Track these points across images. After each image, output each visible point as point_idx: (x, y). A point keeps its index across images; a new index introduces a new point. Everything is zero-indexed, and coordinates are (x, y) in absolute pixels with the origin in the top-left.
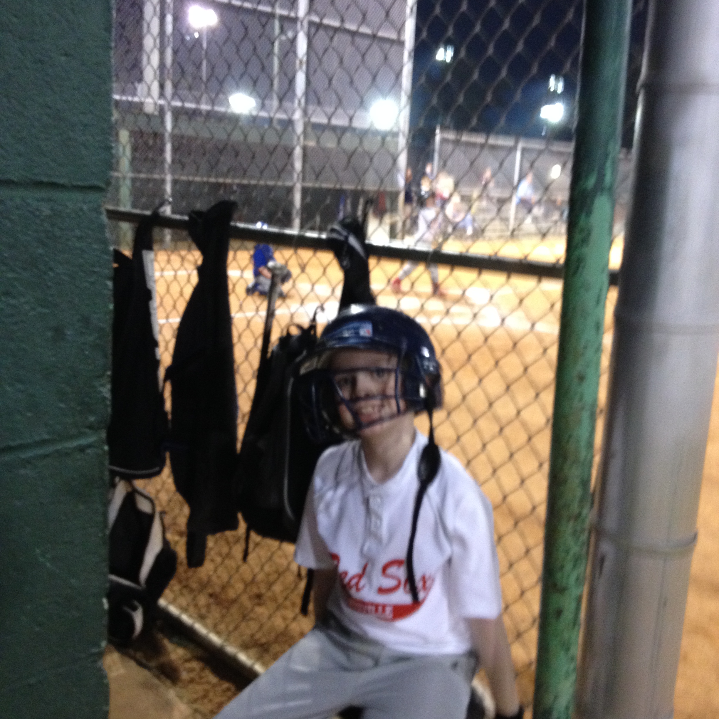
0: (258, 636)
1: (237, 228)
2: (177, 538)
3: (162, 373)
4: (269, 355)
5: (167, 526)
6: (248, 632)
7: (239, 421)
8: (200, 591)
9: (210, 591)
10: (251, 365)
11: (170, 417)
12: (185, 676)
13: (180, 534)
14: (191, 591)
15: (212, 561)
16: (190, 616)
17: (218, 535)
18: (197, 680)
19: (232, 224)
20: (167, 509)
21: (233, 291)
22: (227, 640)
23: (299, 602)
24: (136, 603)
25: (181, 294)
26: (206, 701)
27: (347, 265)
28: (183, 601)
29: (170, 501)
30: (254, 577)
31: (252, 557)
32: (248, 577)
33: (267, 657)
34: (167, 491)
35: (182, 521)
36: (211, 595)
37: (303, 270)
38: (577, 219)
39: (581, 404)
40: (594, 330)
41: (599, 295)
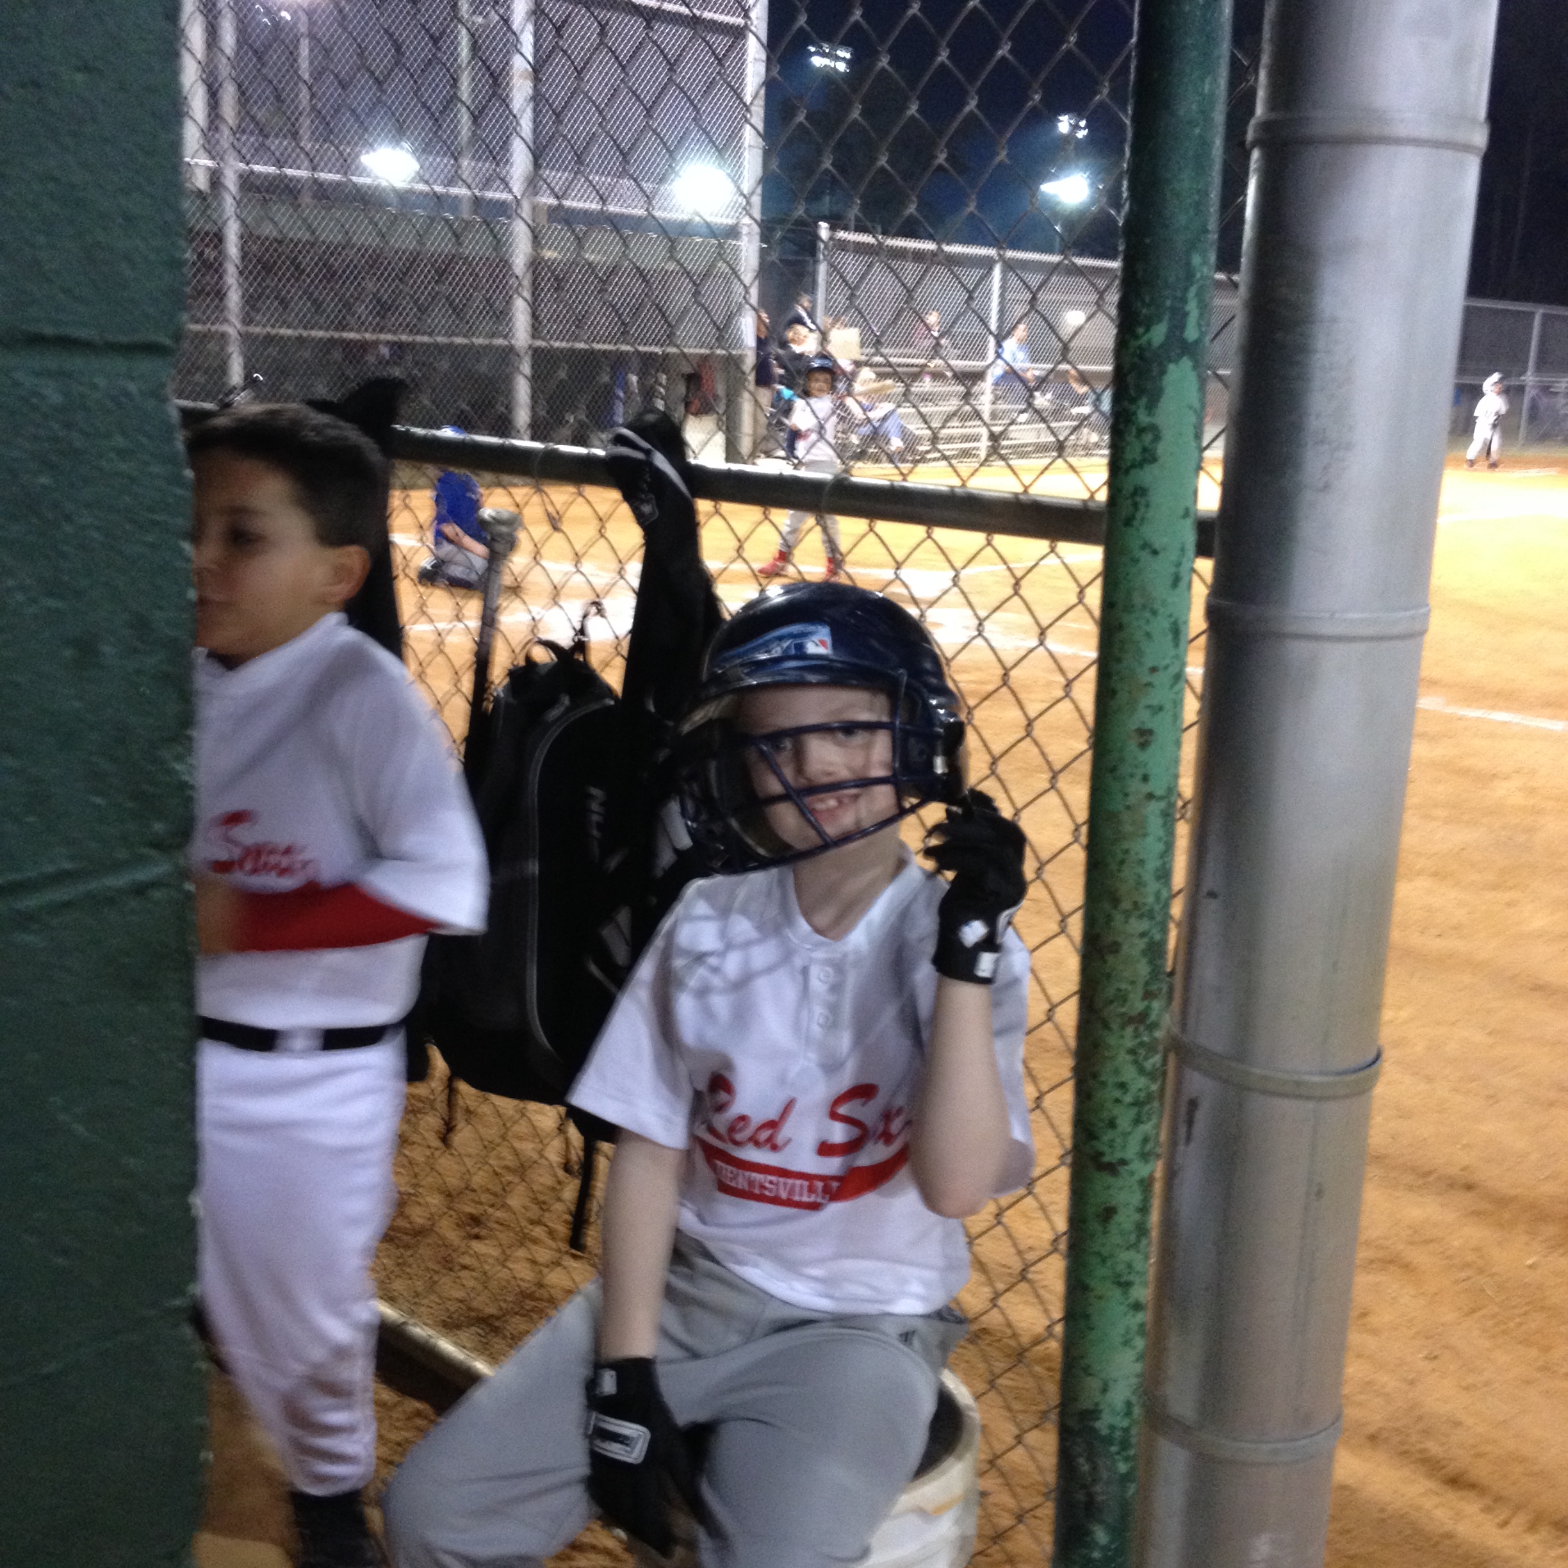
0: (477, 1303)
6: (457, 1294)
19: (399, 427)
22: (410, 1311)
27: (652, 514)
30: (467, 1178)
32: (454, 1182)
37: (555, 523)
38: (1133, 408)
39: (1146, 788)
40: (1170, 637)
41: (1179, 565)
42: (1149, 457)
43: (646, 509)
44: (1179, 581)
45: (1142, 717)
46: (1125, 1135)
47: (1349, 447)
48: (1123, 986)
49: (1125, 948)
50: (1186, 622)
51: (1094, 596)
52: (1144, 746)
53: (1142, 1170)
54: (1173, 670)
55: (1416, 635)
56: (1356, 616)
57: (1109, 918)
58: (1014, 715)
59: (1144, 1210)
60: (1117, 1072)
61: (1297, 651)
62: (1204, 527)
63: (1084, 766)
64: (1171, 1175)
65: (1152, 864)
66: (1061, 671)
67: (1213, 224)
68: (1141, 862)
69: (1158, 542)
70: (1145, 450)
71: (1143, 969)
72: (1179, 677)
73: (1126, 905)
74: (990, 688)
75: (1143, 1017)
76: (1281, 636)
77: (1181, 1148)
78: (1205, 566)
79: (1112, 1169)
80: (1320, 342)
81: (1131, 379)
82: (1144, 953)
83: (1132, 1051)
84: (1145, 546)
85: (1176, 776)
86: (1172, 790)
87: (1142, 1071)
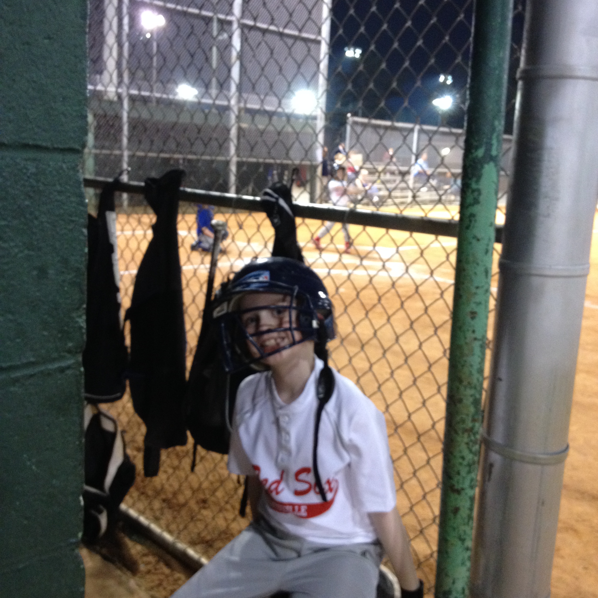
0: (203, 535)
1: (185, 192)
2: (135, 453)
3: (122, 314)
4: (213, 298)
5: (127, 443)
6: (196, 531)
7: (187, 354)
8: (155, 497)
9: (163, 496)
10: (197, 307)
11: (129, 350)
12: (142, 568)
13: (138, 450)
14: (147, 496)
15: (165, 472)
16: (147, 518)
17: (170, 449)
18: (153, 571)
19: (182, 188)
20: (127, 429)
21: (182, 245)
22: (178, 537)
23: (238, 506)
24: (101, 507)
25: (138, 248)
26: (161, 589)
27: (277, 223)
28: (141, 506)
29: (129, 422)
30: (200, 484)
31: (198, 468)
32: (195, 485)
33: (211, 551)
34: (127, 414)
35: (140, 439)
36: (164, 501)
37: (241, 227)
38: (470, 182)
39: (474, 336)
40: (484, 274)
41: (488, 245)
42: (476, 201)
43: (276, 221)
44: (488, 252)
45: (473, 307)
46: (464, 478)
47: (557, 199)
48: (464, 416)
49: (465, 401)
50: (491, 268)
51: (453, 258)
52: (473, 318)
53: (470, 493)
54: (485, 288)
55: (584, 276)
56: (560, 267)
57: (458, 388)
58: (420, 305)
59: (471, 509)
60: (460, 452)
61: (535, 281)
62: (499, 231)
63: (448, 326)
64: (483, 494)
65: (476, 366)
66: (440, 288)
67: (503, 108)
68: (471, 366)
69: (479, 236)
70: (475, 199)
71: (472, 409)
72: (487, 291)
73: (465, 383)
74: (411, 294)
75: (472, 429)
76: (530, 275)
77: (487, 483)
78: (498, 247)
79: (458, 492)
80: (546, 157)
81: (469, 171)
82: (473, 403)
83: (467, 444)
84: (475, 237)
85: (486, 331)
86: (484, 336)
87: (471, 451)
